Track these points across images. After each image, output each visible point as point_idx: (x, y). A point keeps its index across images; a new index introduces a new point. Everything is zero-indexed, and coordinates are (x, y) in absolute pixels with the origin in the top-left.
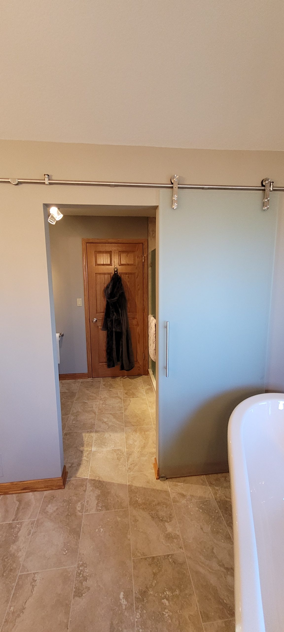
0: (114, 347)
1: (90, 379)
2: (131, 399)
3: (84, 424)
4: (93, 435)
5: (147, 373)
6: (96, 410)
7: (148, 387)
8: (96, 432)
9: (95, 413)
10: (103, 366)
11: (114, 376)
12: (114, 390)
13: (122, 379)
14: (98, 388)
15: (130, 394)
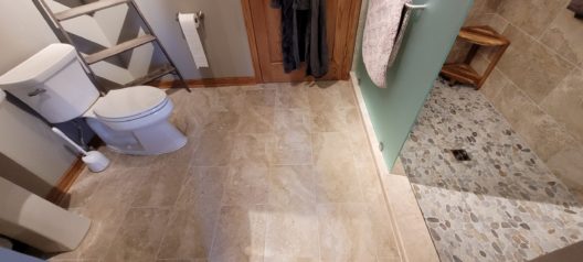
0: (295, 38)
1: (258, 87)
2: (325, 134)
3: (251, 188)
4: (265, 215)
5: (346, 77)
6: (269, 157)
7: (350, 107)
8: (271, 210)
9: (267, 164)
10: (277, 67)
11: (296, 82)
12: (296, 112)
13: (307, 87)
14: (271, 106)
15: (322, 122)
